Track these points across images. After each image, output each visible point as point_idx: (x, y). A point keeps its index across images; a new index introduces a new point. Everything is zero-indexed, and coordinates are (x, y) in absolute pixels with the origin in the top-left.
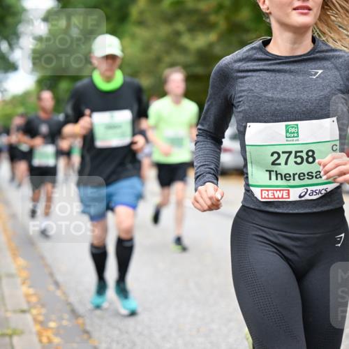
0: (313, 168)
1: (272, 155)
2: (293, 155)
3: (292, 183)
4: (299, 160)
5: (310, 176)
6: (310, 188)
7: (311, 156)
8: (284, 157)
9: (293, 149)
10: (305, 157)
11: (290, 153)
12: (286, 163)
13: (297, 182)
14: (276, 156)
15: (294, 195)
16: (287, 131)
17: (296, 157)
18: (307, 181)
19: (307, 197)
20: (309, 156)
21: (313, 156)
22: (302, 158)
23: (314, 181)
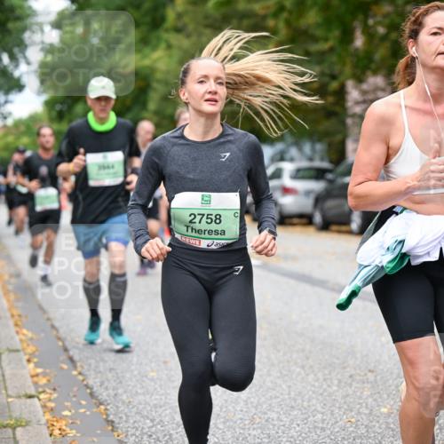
0: (219, 227)
1: (190, 216)
2: (205, 217)
3: (203, 236)
4: (209, 221)
5: (216, 232)
6: (216, 241)
7: (218, 219)
8: (198, 218)
9: (206, 212)
10: (214, 219)
11: (203, 215)
12: (200, 222)
13: (207, 235)
14: (193, 216)
15: (204, 244)
16: (203, 199)
17: (207, 218)
18: (213, 236)
19: (213, 247)
20: (216, 219)
21: (219, 219)
22: (212, 219)
23: (219, 236)
